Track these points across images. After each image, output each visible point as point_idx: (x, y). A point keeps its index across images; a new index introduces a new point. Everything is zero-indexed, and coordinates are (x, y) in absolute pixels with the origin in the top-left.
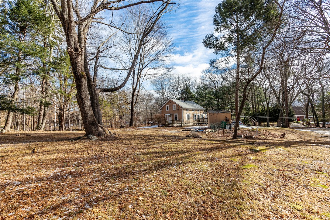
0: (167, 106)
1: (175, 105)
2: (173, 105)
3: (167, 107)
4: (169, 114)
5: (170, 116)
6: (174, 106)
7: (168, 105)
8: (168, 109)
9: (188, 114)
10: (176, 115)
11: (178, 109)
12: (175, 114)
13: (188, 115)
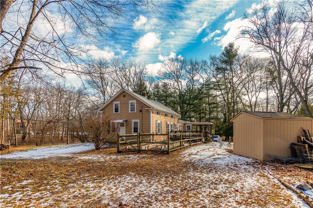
0: (114, 103)
1: (135, 101)
2: (130, 102)
3: (116, 105)
4: (121, 121)
5: (122, 125)
6: (132, 105)
7: (118, 102)
8: (116, 110)
9: (159, 122)
10: (136, 123)
11: (141, 111)
12: (133, 121)
13: (159, 124)
